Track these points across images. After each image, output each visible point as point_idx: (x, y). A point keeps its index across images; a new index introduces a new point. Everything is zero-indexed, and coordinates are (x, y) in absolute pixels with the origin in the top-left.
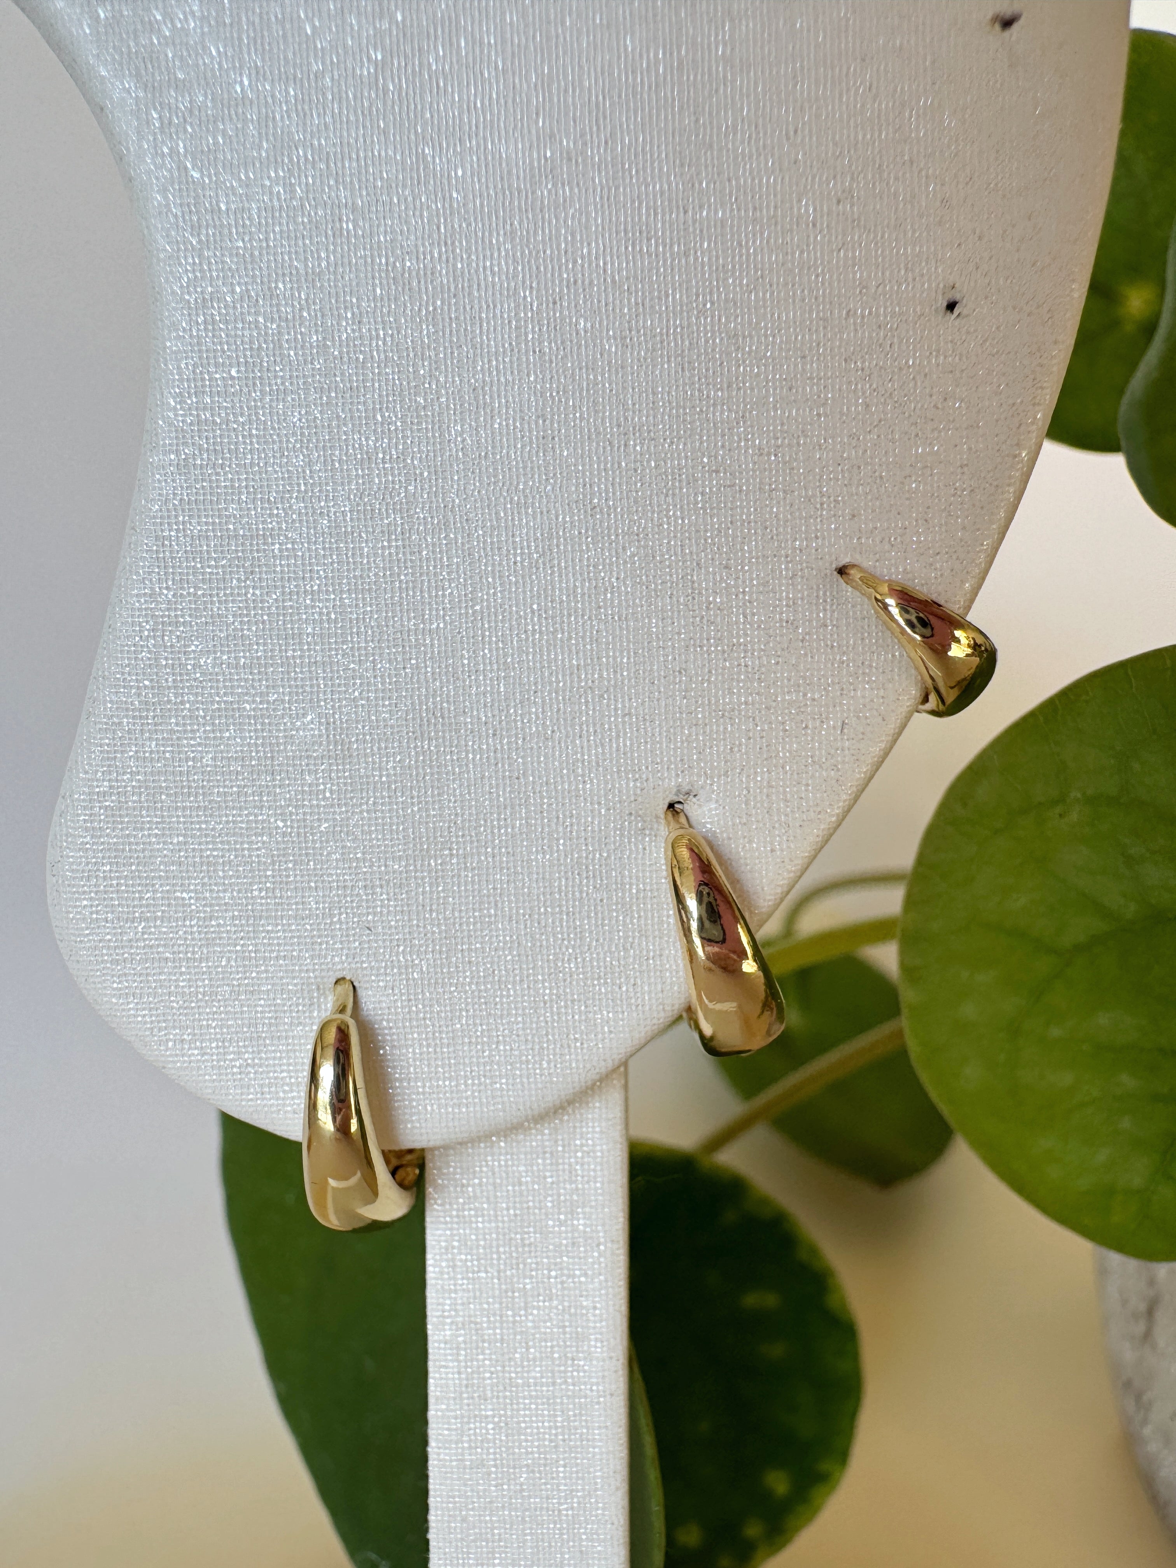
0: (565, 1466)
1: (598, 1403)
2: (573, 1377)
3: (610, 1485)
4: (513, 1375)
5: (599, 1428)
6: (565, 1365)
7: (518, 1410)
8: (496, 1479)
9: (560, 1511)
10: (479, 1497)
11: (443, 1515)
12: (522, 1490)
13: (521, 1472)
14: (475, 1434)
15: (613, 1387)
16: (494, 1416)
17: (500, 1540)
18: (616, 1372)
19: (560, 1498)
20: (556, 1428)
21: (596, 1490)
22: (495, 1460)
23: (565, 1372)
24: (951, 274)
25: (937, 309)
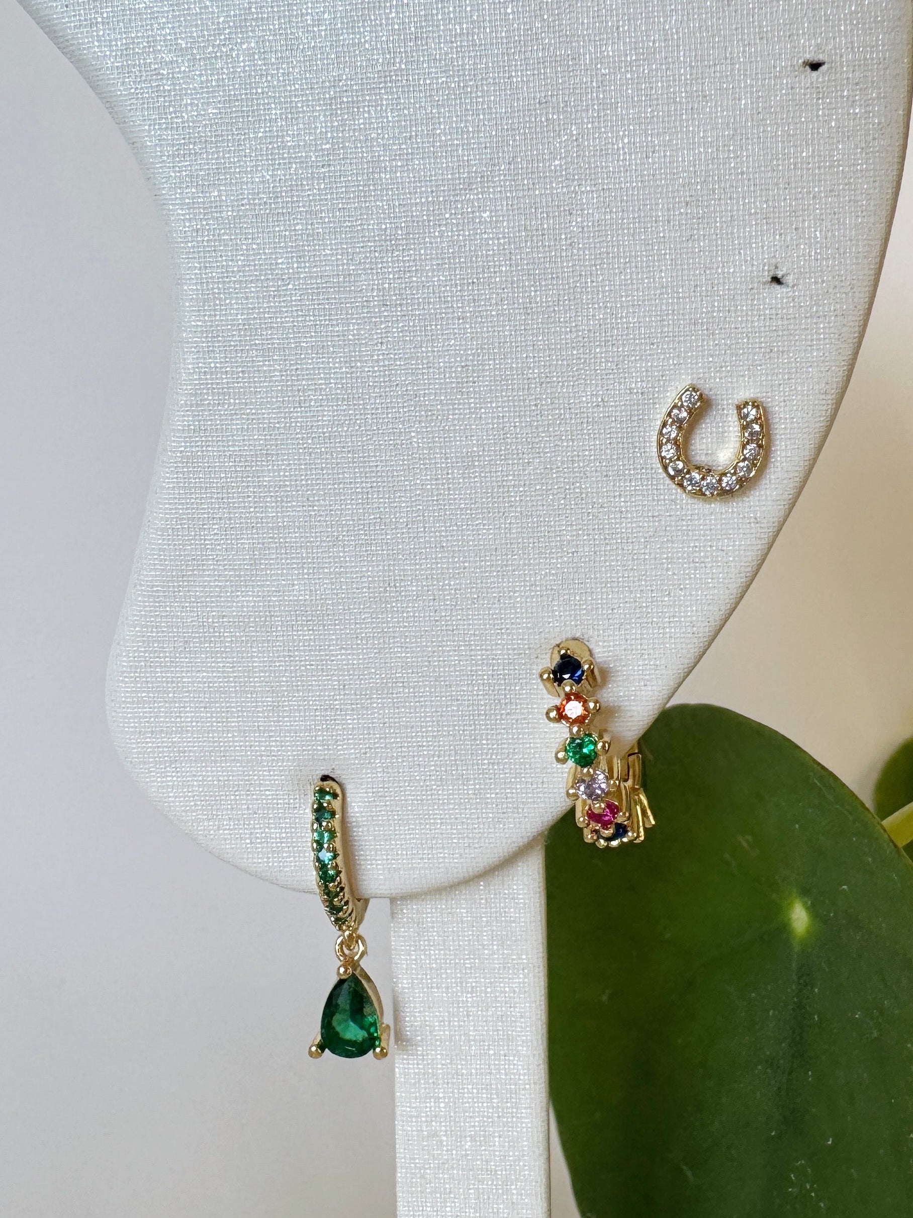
0: (500, 1137)
1: (524, 1089)
2: (505, 1069)
3: (534, 1152)
4: (459, 1067)
5: (525, 1108)
6: (499, 1060)
7: (464, 1093)
8: (447, 1145)
9: (496, 1171)
10: (434, 1159)
11: (406, 1173)
12: (467, 1155)
13: (466, 1142)
14: (431, 1111)
15: (537, 1077)
16: (444, 1098)
17: (450, 1193)
18: (539, 1065)
19: (495, 1161)
20: (493, 1108)
21: (523, 1156)
22: (446, 1131)
23: (499, 1065)
24: (774, 256)
25: (764, 284)
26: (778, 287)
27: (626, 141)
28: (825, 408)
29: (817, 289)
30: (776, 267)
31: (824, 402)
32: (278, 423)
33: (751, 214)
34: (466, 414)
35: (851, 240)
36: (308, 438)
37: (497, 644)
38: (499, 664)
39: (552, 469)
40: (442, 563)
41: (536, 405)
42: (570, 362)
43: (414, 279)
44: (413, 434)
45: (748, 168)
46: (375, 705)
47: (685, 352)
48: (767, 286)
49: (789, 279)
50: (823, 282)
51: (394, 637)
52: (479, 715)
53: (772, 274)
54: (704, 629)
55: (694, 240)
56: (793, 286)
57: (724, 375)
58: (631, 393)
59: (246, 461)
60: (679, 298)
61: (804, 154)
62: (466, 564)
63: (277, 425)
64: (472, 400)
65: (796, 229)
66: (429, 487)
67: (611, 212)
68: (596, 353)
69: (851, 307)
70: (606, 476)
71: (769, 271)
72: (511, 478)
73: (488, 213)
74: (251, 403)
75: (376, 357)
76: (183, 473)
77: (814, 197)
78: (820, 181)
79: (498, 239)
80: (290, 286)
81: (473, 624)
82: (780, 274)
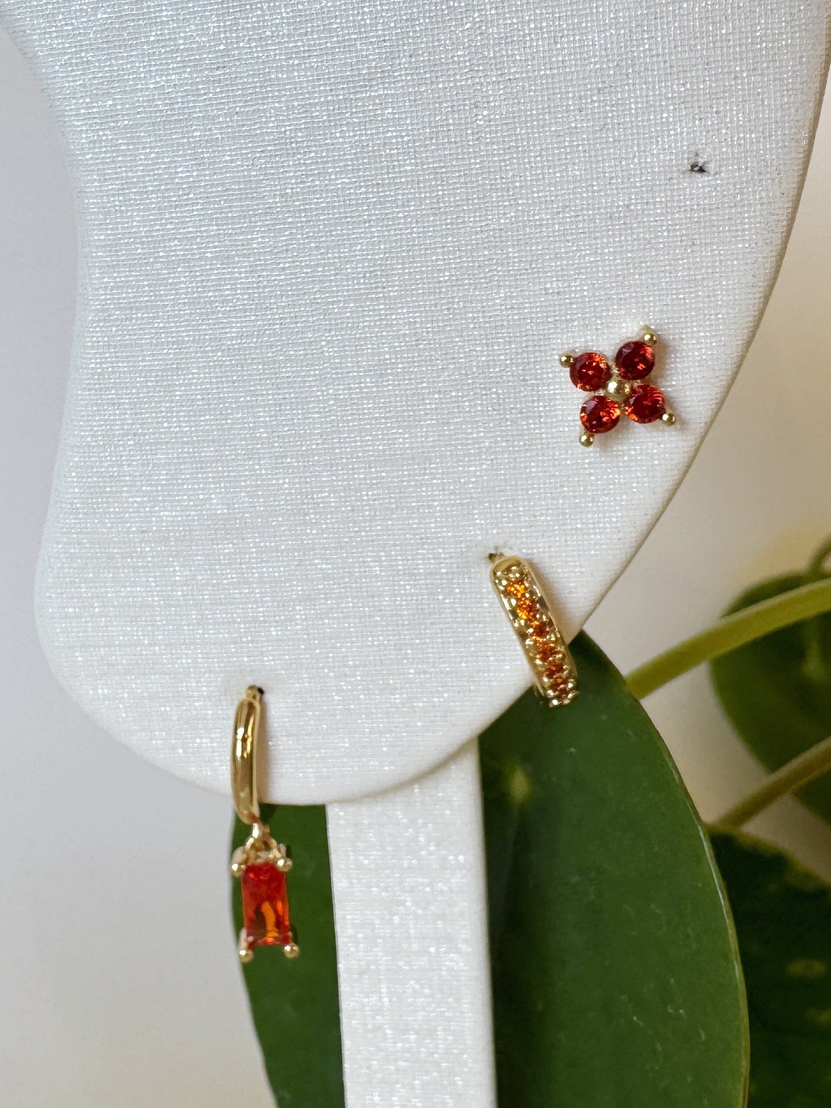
24: (694, 143)
25: (684, 173)
26: (698, 175)
27: (532, 26)
28: (753, 302)
29: (740, 177)
30: (697, 155)
31: (751, 296)
32: (187, 336)
33: (668, 99)
34: (376, 321)
35: (777, 122)
36: (217, 351)
37: (418, 554)
38: (421, 574)
39: (467, 374)
40: (359, 474)
41: (448, 309)
42: (481, 264)
43: (317, 183)
44: (323, 343)
45: (664, 49)
46: (298, 617)
47: (603, 248)
48: (687, 175)
49: (711, 167)
50: (747, 168)
51: (314, 549)
52: (403, 625)
53: (692, 161)
54: (631, 536)
55: (608, 129)
56: (715, 174)
57: (644, 270)
58: (547, 294)
59: (157, 376)
60: (593, 192)
61: (724, 31)
62: (384, 474)
63: (186, 339)
64: (382, 307)
65: (717, 112)
66: (341, 397)
67: (519, 103)
68: (508, 253)
69: (778, 194)
70: (524, 380)
71: (688, 159)
72: (425, 385)
73: (390, 110)
74: (158, 317)
75: (281, 265)
76: (96, 390)
77: (736, 78)
78: (741, 59)
79: (402, 137)
80: (191, 196)
81: (394, 535)
82: (701, 161)
